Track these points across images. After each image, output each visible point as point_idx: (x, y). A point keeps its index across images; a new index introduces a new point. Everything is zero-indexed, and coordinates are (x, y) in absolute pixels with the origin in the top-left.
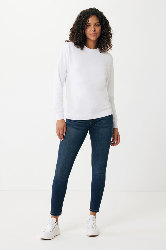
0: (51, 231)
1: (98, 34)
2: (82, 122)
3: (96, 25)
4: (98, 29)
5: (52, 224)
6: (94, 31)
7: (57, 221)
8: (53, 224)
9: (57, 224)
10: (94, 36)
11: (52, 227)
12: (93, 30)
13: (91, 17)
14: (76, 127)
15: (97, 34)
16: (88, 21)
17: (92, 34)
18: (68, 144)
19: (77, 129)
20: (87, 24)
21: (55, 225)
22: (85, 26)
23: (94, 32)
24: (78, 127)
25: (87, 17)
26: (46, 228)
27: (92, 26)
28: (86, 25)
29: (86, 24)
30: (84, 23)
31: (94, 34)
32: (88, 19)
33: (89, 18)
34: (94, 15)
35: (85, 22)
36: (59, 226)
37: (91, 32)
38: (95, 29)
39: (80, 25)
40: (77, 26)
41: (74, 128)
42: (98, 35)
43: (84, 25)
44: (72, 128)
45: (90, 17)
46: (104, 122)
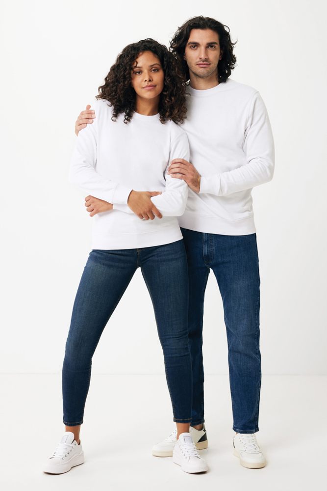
0: (63, 459)
1: (157, 87)
2: (120, 252)
3: (153, 69)
4: (158, 77)
5: (65, 444)
6: (150, 80)
7: (77, 438)
8: (67, 444)
9: (77, 444)
10: (150, 90)
11: (65, 451)
12: (147, 80)
13: (142, 54)
14: (107, 262)
15: (155, 86)
16: (135, 63)
17: (146, 87)
18: (89, 294)
19: (110, 266)
20: (136, 69)
21: (72, 445)
22: (130, 74)
23: (150, 84)
24: (110, 263)
25: (134, 57)
26: (55, 451)
27: (145, 71)
28: (132, 72)
29: (131, 69)
30: (128, 68)
31: (150, 86)
32: (135, 59)
33: (137, 58)
34: (148, 51)
35: (131, 65)
36: (81, 447)
37: (143, 83)
38: (150, 77)
39: (122, 71)
40: (114, 75)
41: (103, 264)
42: (159, 88)
43: (127, 71)
44: (99, 264)
45: (140, 56)
46: (166, 251)
